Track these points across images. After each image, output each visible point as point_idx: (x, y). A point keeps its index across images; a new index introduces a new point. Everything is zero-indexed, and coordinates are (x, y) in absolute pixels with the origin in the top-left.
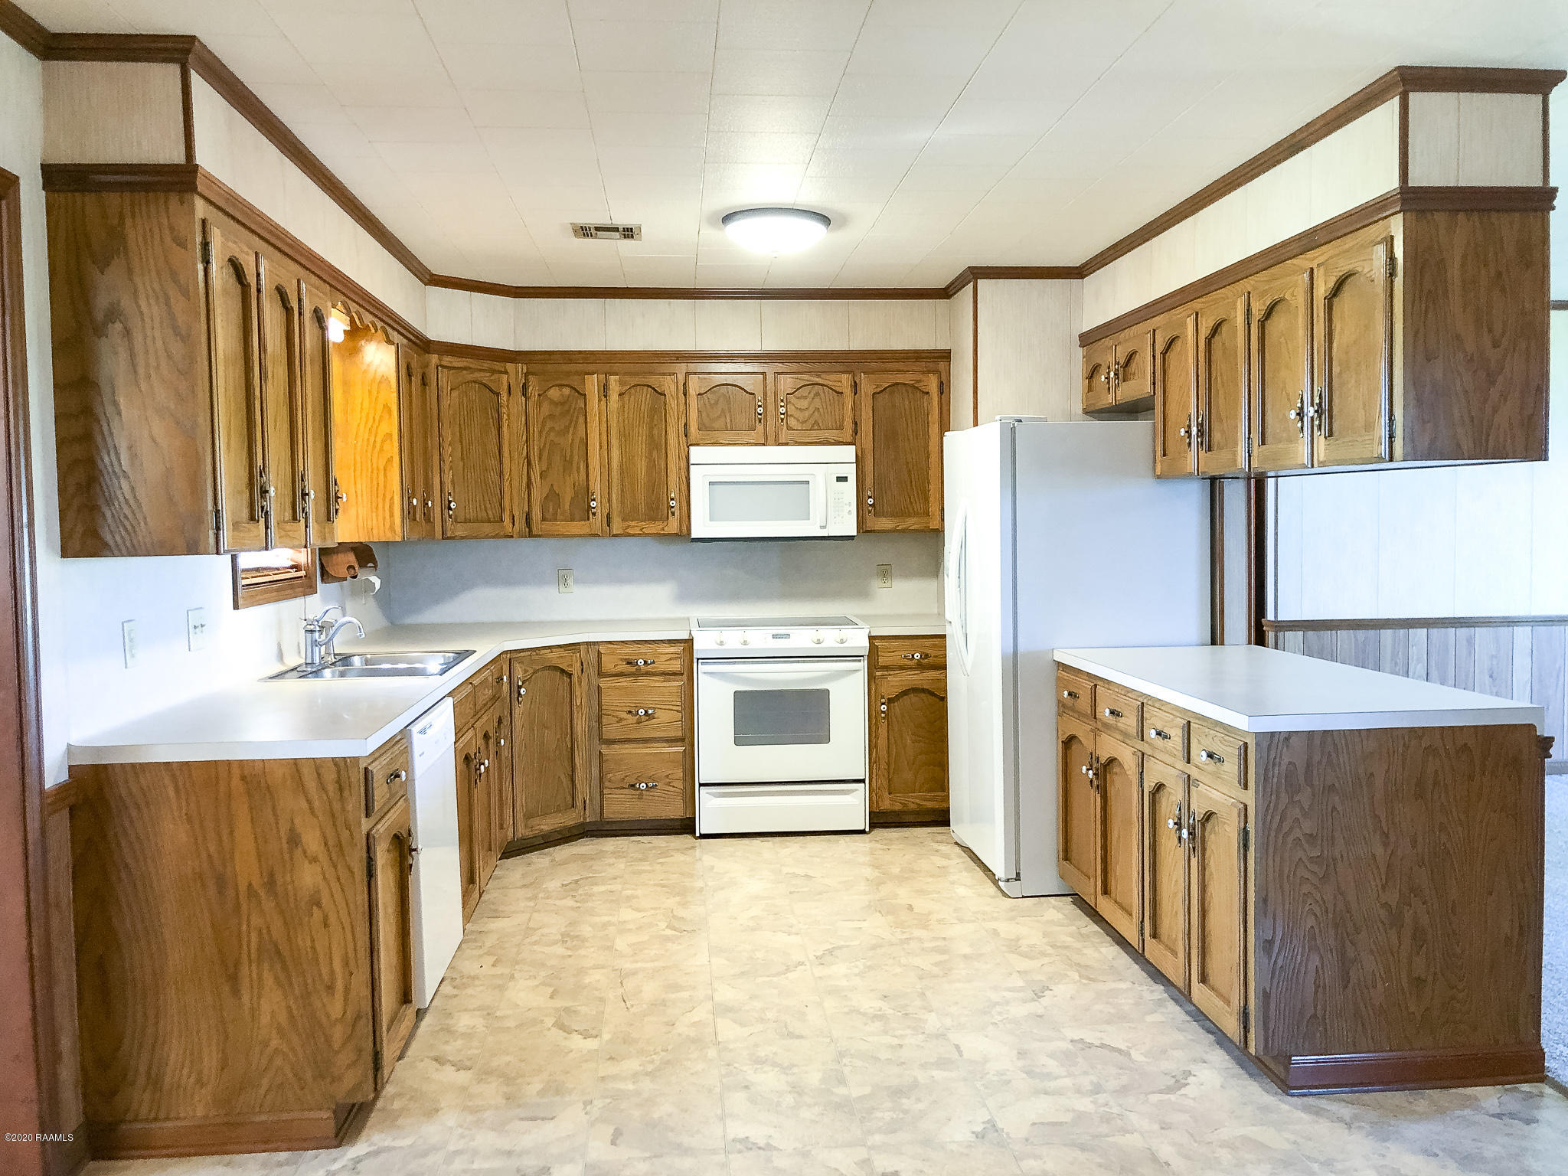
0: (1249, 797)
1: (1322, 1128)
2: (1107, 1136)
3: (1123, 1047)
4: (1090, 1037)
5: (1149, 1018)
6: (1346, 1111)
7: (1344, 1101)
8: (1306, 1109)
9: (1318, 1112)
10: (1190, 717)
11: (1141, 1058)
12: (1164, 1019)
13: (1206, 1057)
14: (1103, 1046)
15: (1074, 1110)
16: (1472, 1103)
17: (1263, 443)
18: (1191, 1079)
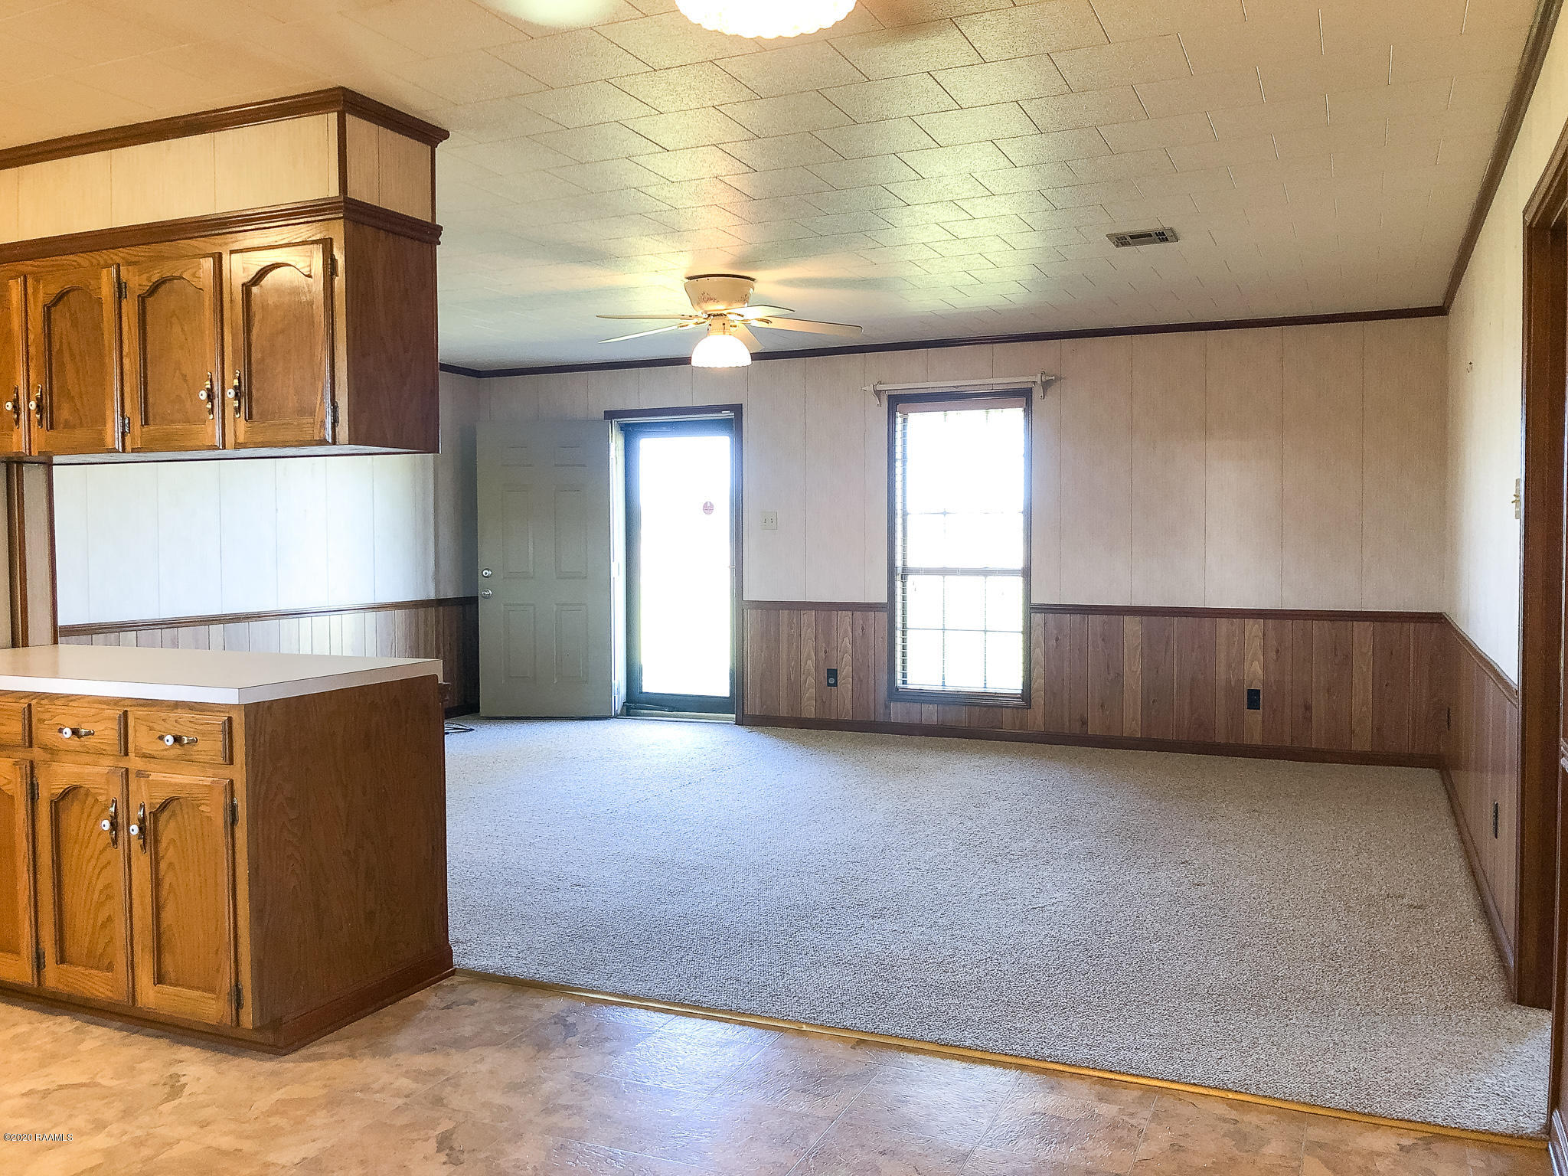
0: (239, 773)
1: (335, 1067)
2: (155, 1156)
3: (84, 1079)
4: (40, 1084)
5: (84, 1047)
6: (339, 1047)
7: (331, 1041)
8: (308, 1059)
9: (320, 1057)
10: (124, 706)
11: (114, 1083)
12: (99, 1043)
13: (179, 1057)
14: (61, 1087)
15: (97, 1151)
16: (420, 1006)
17: (147, 423)
18: (183, 1080)
